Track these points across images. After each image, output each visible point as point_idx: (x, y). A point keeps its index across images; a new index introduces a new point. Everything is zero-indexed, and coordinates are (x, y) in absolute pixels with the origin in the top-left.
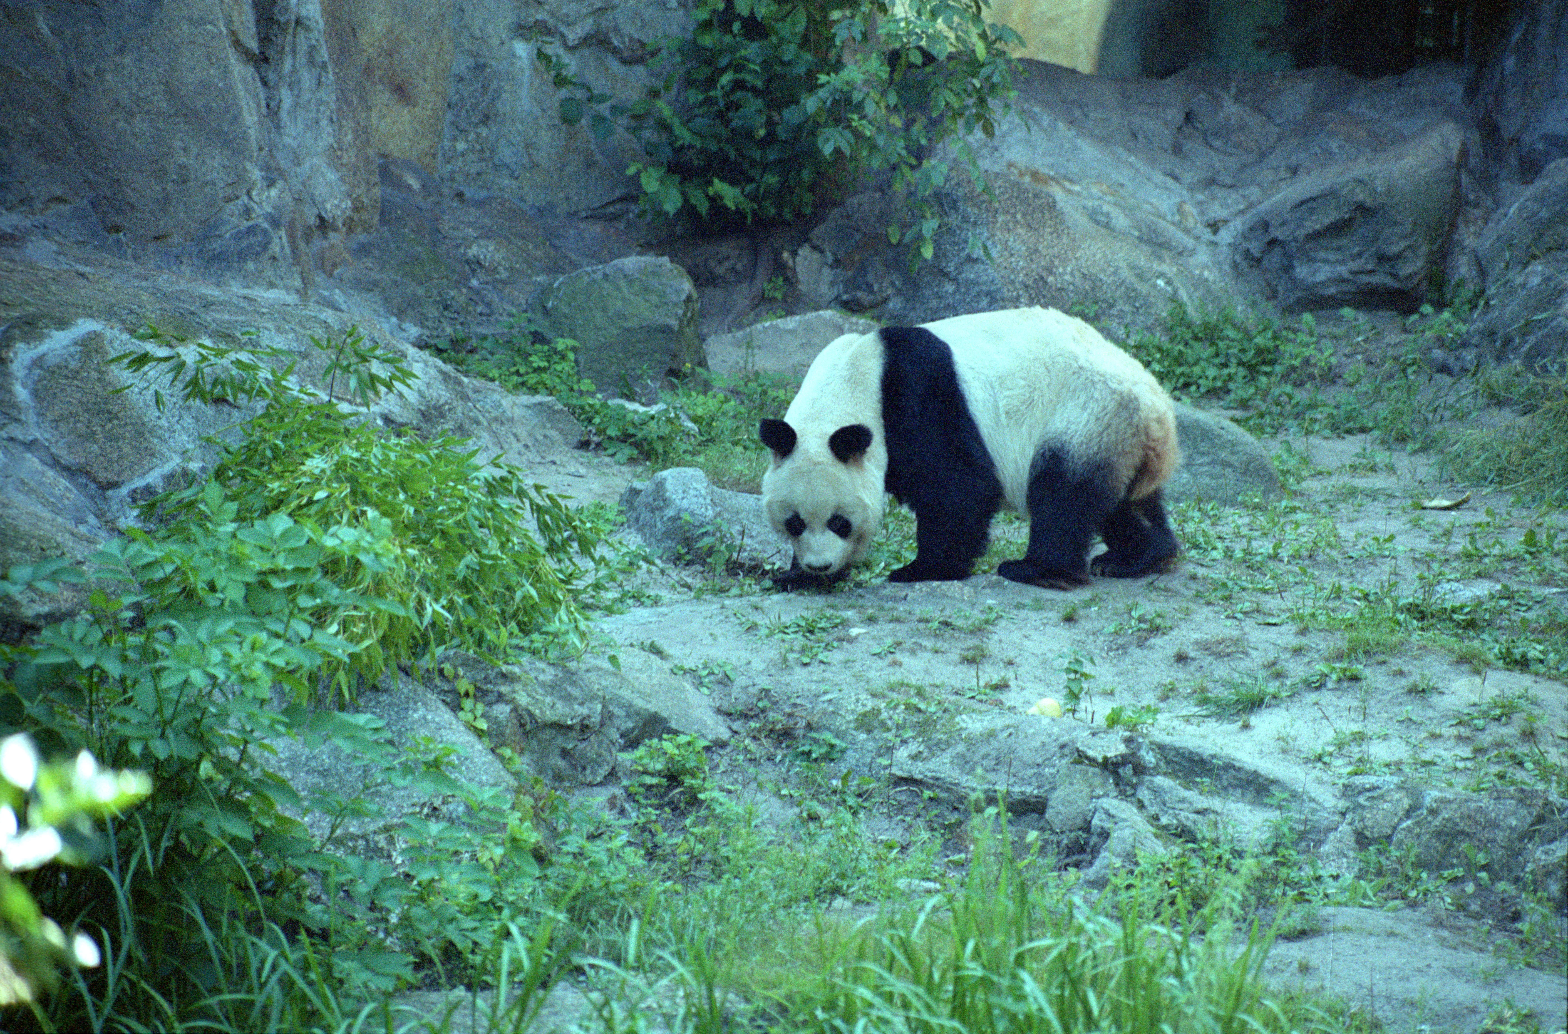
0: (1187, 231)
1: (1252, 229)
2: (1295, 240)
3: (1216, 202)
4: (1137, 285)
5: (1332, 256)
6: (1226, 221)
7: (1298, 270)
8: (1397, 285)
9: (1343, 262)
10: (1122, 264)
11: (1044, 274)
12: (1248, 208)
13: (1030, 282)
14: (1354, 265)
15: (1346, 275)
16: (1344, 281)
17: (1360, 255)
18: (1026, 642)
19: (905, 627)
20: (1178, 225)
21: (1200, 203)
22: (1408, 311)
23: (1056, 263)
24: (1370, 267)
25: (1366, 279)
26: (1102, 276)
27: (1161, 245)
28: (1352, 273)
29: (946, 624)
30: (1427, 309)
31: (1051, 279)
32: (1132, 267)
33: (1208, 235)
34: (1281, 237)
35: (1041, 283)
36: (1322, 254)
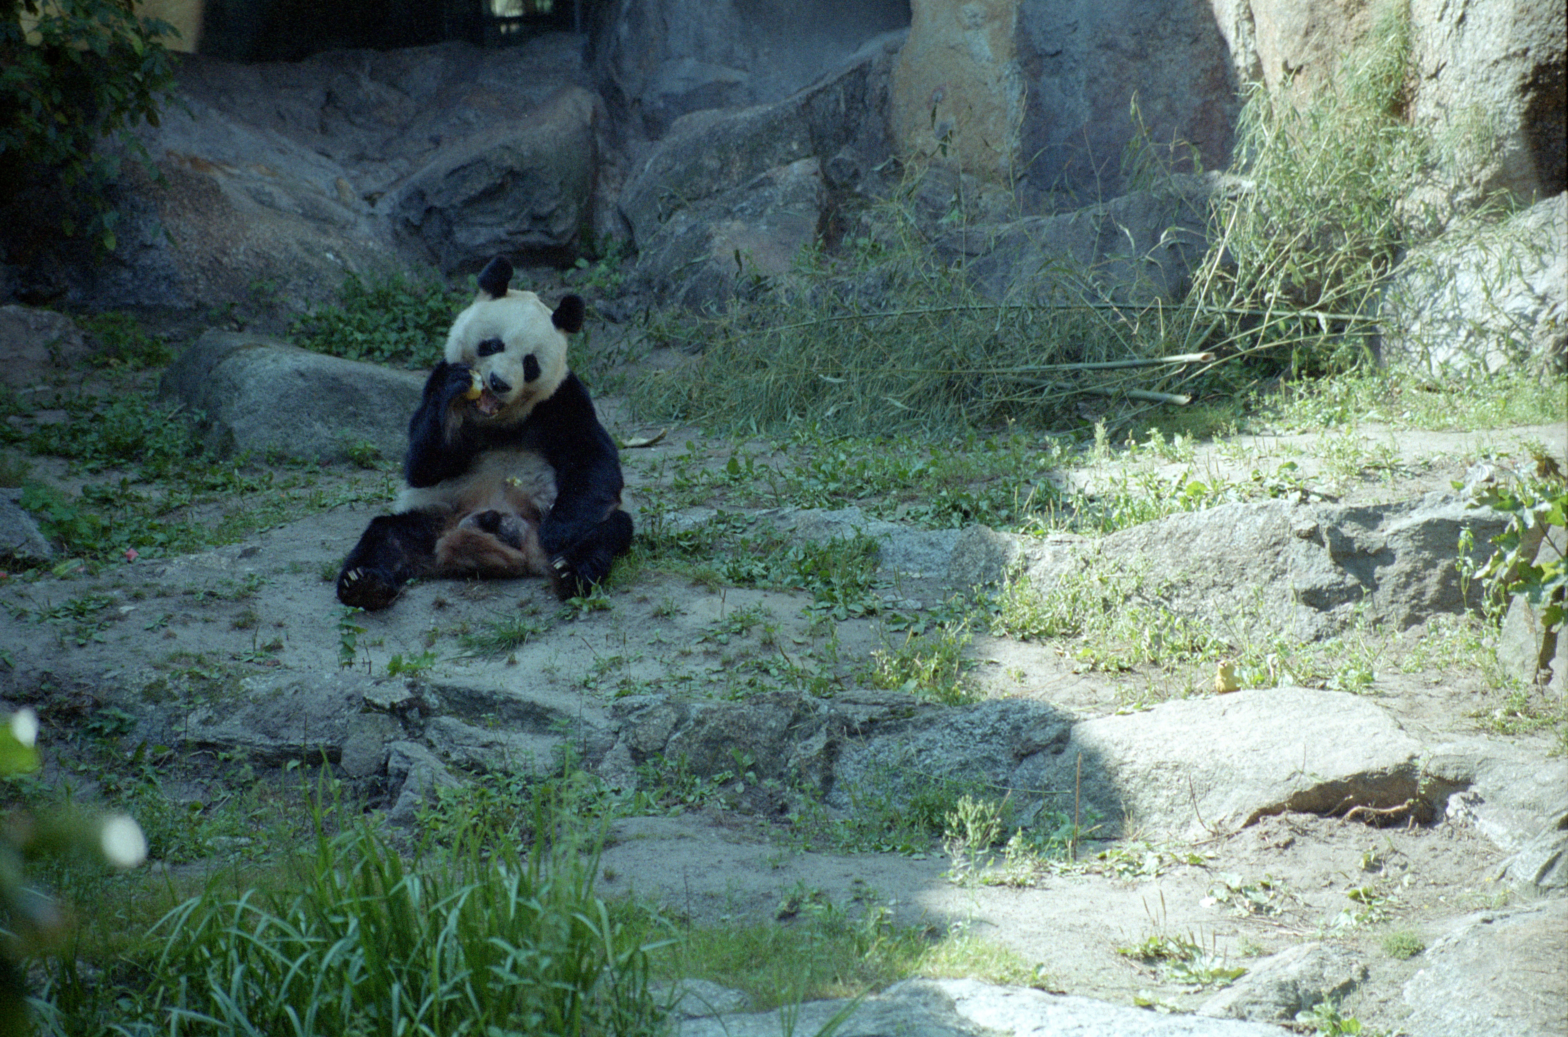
0: (346, 205)
1: (409, 199)
2: (453, 207)
3: (369, 176)
4: (309, 260)
5: (489, 220)
6: (381, 194)
7: (458, 235)
8: (551, 242)
9: (500, 224)
10: (291, 241)
11: (218, 256)
12: (398, 180)
13: (206, 264)
14: (509, 227)
15: (504, 236)
16: (502, 242)
17: (514, 217)
18: (291, 605)
19: (171, 601)
20: (337, 200)
21: (354, 179)
22: (564, 267)
23: (229, 244)
24: (525, 226)
25: (523, 239)
26: (274, 253)
27: (325, 220)
28: (510, 233)
29: (212, 594)
30: (582, 263)
31: (225, 260)
32: (301, 243)
33: (365, 208)
34: (437, 204)
35: (216, 265)
36: (480, 219)
